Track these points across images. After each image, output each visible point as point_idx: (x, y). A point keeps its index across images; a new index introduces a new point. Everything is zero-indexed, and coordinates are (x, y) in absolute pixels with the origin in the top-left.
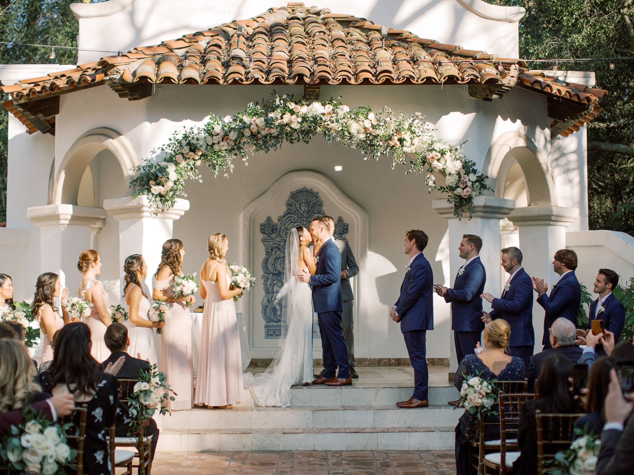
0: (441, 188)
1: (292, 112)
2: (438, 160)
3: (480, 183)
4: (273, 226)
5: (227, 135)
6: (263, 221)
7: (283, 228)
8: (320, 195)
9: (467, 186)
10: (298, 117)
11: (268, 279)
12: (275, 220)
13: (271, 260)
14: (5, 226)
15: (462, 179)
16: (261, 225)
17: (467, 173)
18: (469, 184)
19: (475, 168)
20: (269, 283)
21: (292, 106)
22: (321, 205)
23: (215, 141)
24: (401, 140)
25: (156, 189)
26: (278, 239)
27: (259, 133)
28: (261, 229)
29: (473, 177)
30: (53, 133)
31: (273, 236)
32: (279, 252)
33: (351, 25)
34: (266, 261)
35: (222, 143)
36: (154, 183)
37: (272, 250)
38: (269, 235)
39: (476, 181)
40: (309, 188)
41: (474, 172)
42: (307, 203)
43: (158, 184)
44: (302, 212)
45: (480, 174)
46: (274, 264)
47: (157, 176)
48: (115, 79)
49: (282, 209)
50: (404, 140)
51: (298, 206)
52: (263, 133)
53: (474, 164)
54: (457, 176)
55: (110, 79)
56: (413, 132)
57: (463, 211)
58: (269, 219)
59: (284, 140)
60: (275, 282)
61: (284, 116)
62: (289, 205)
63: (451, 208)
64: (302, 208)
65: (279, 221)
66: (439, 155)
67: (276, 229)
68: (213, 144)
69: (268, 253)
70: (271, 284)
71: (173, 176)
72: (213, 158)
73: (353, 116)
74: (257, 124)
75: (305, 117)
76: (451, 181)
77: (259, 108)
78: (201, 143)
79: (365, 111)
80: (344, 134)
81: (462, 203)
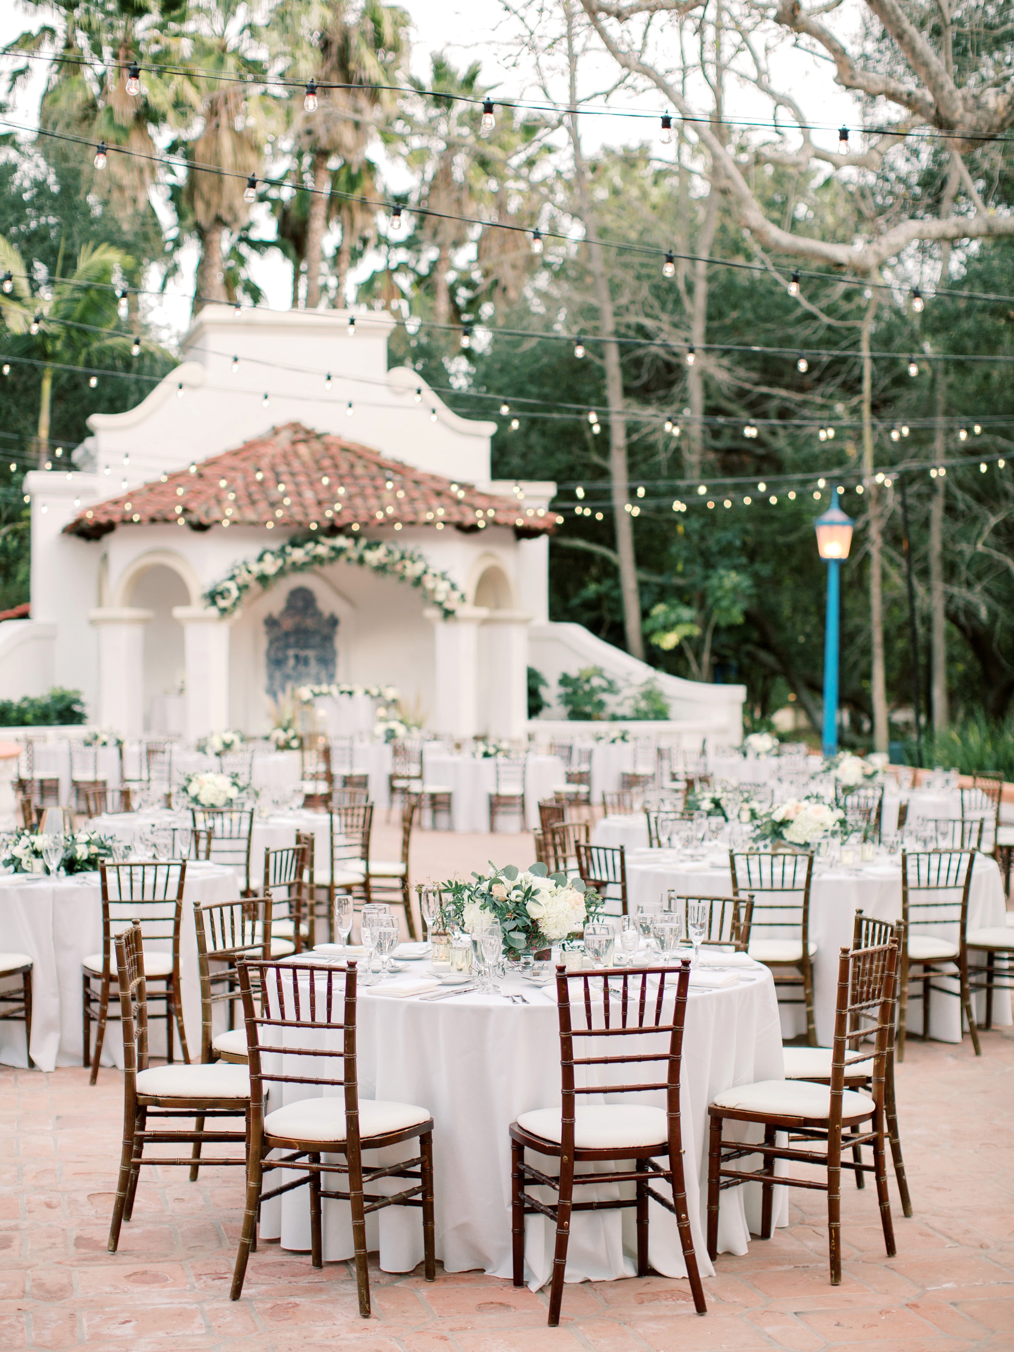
0: (433, 603)
1: (323, 545)
2: (431, 581)
3: (462, 598)
4: (275, 620)
5: (274, 562)
6: (266, 616)
7: (283, 622)
8: (316, 593)
9: (452, 602)
10: (327, 548)
11: (271, 667)
12: (276, 615)
13: (273, 650)
15: (449, 596)
16: (265, 620)
17: (453, 591)
18: (454, 600)
19: (459, 587)
20: (271, 670)
21: (322, 539)
22: (316, 602)
23: (266, 567)
24: (404, 566)
26: (279, 631)
27: (298, 561)
28: (264, 623)
29: (457, 594)
31: (275, 629)
32: (279, 643)
33: (351, 453)
34: (269, 651)
35: (271, 569)
36: (219, 598)
37: (274, 641)
38: (271, 628)
39: (459, 597)
40: (305, 586)
41: (458, 590)
42: (304, 600)
43: (222, 599)
44: (299, 608)
45: (461, 592)
46: (275, 654)
47: (222, 593)
48: (192, 520)
49: (283, 606)
50: (406, 566)
51: (296, 602)
53: (458, 584)
54: (446, 594)
55: (188, 520)
56: (413, 561)
57: (449, 620)
58: (271, 614)
60: (277, 669)
61: (317, 548)
62: (289, 601)
63: (439, 618)
64: (300, 605)
65: (280, 615)
66: (432, 577)
67: (277, 623)
68: (264, 569)
69: (271, 644)
71: (235, 593)
72: (263, 579)
73: (369, 547)
74: (298, 555)
75: (333, 549)
76: (440, 597)
77: (299, 540)
78: (256, 568)
79: (378, 544)
80: (361, 560)
81: (448, 614)
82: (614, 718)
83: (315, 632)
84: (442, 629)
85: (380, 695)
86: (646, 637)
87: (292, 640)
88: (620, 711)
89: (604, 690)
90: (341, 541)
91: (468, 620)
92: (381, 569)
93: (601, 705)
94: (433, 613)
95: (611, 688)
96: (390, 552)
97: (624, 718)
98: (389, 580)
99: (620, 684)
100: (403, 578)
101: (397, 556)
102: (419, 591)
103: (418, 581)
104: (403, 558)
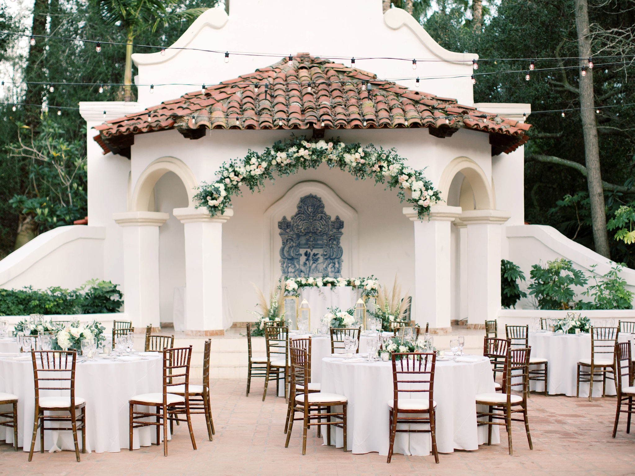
0: (409, 200)
1: (305, 148)
2: (407, 181)
3: (436, 196)
4: (288, 223)
5: (260, 164)
6: (280, 219)
7: (295, 224)
8: (322, 199)
9: (426, 199)
10: (309, 151)
11: (284, 262)
12: (289, 219)
13: (286, 249)
14: (86, 223)
15: (423, 194)
16: (279, 223)
17: (427, 189)
18: (428, 197)
19: (432, 186)
20: (285, 265)
21: (305, 143)
22: (323, 207)
23: (252, 169)
24: (381, 167)
25: (212, 203)
26: (291, 233)
27: (282, 162)
28: (279, 226)
29: (431, 192)
30: (129, 157)
31: (288, 230)
32: (292, 243)
33: (345, 74)
34: (283, 249)
35: (257, 170)
36: (210, 198)
37: (287, 241)
38: (285, 230)
39: (433, 195)
40: (314, 194)
41: (432, 189)
42: (313, 206)
43: (213, 199)
44: (309, 213)
45: (435, 190)
46: (288, 252)
47: (213, 193)
48: (182, 126)
49: (295, 211)
50: (383, 166)
51: (306, 208)
52: (285, 162)
53: (431, 184)
54: (420, 192)
55: (179, 126)
56: (389, 162)
57: (424, 216)
58: (284, 218)
59: (300, 167)
60: (290, 265)
61: (300, 151)
62: (299, 207)
63: (415, 214)
64: (310, 210)
65: (292, 219)
66: (407, 177)
67: (290, 225)
68: (251, 171)
69: (284, 244)
70: (286, 267)
71: (223, 193)
72: (250, 180)
73: (348, 150)
74: (281, 157)
75: (314, 151)
76: (415, 195)
77: (282, 145)
78: (243, 170)
79: (356, 147)
80: (342, 163)
81: (423, 210)
82: (580, 306)
83: (323, 234)
84: (419, 225)
85: (361, 286)
86: (611, 234)
87: (303, 240)
88: (586, 300)
89: (572, 281)
90: (322, 145)
91: (443, 216)
92: (360, 170)
93: (569, 294)
94: (410, 211)
95: (578, 279)
96: (366, 155)
97: (589, 306)
98: (369, 181)
99: (587, 275)
100: (381, 179)
101: (373, 158)
102: (397, 189)
103: (395, 181)
104: (379, 159)
